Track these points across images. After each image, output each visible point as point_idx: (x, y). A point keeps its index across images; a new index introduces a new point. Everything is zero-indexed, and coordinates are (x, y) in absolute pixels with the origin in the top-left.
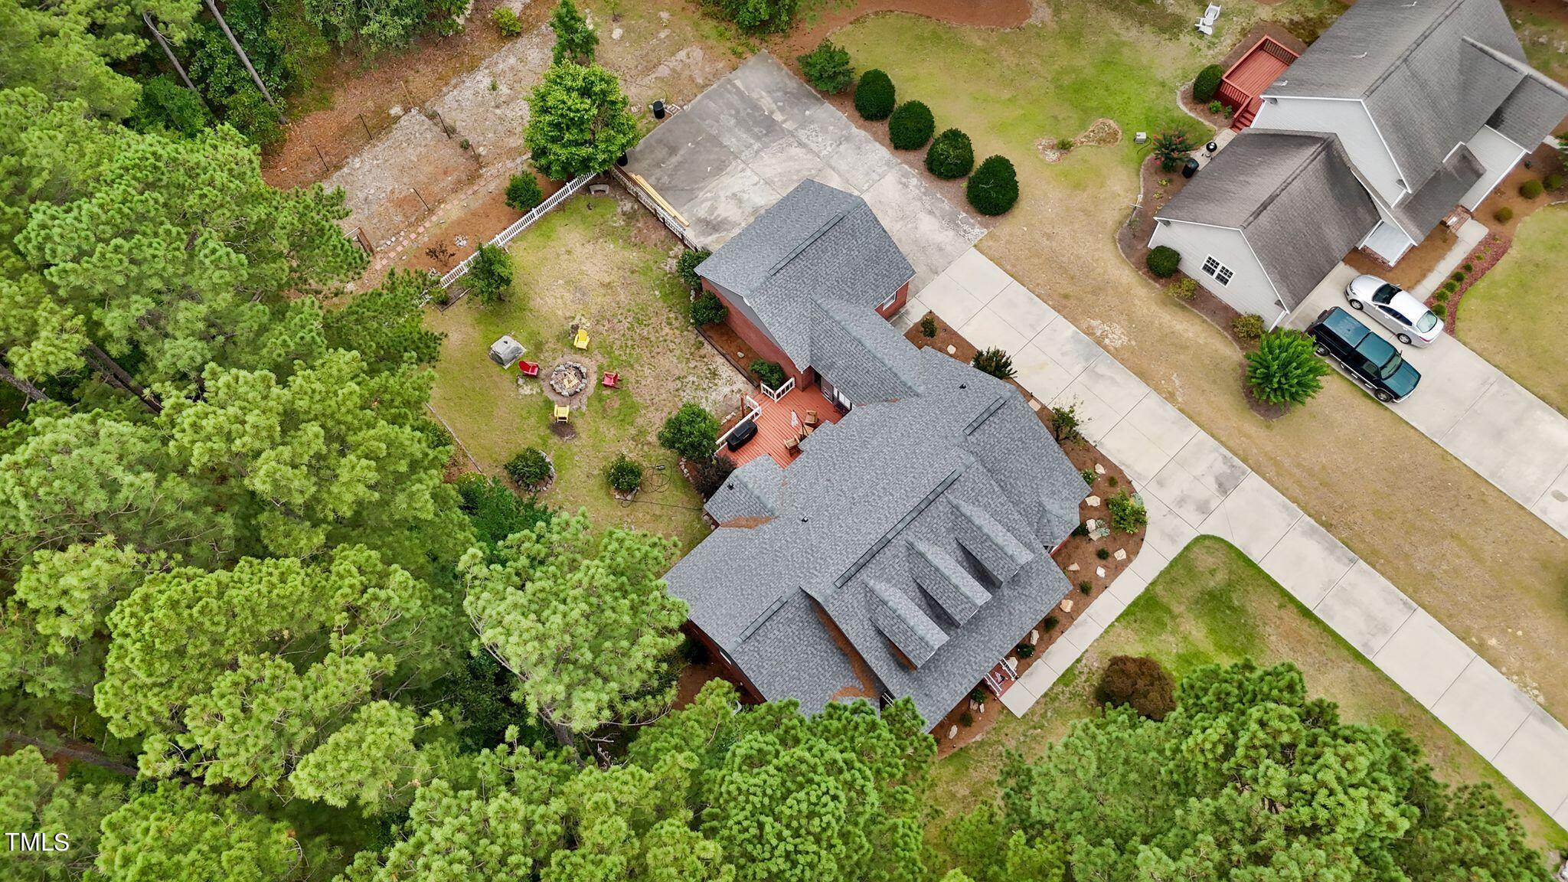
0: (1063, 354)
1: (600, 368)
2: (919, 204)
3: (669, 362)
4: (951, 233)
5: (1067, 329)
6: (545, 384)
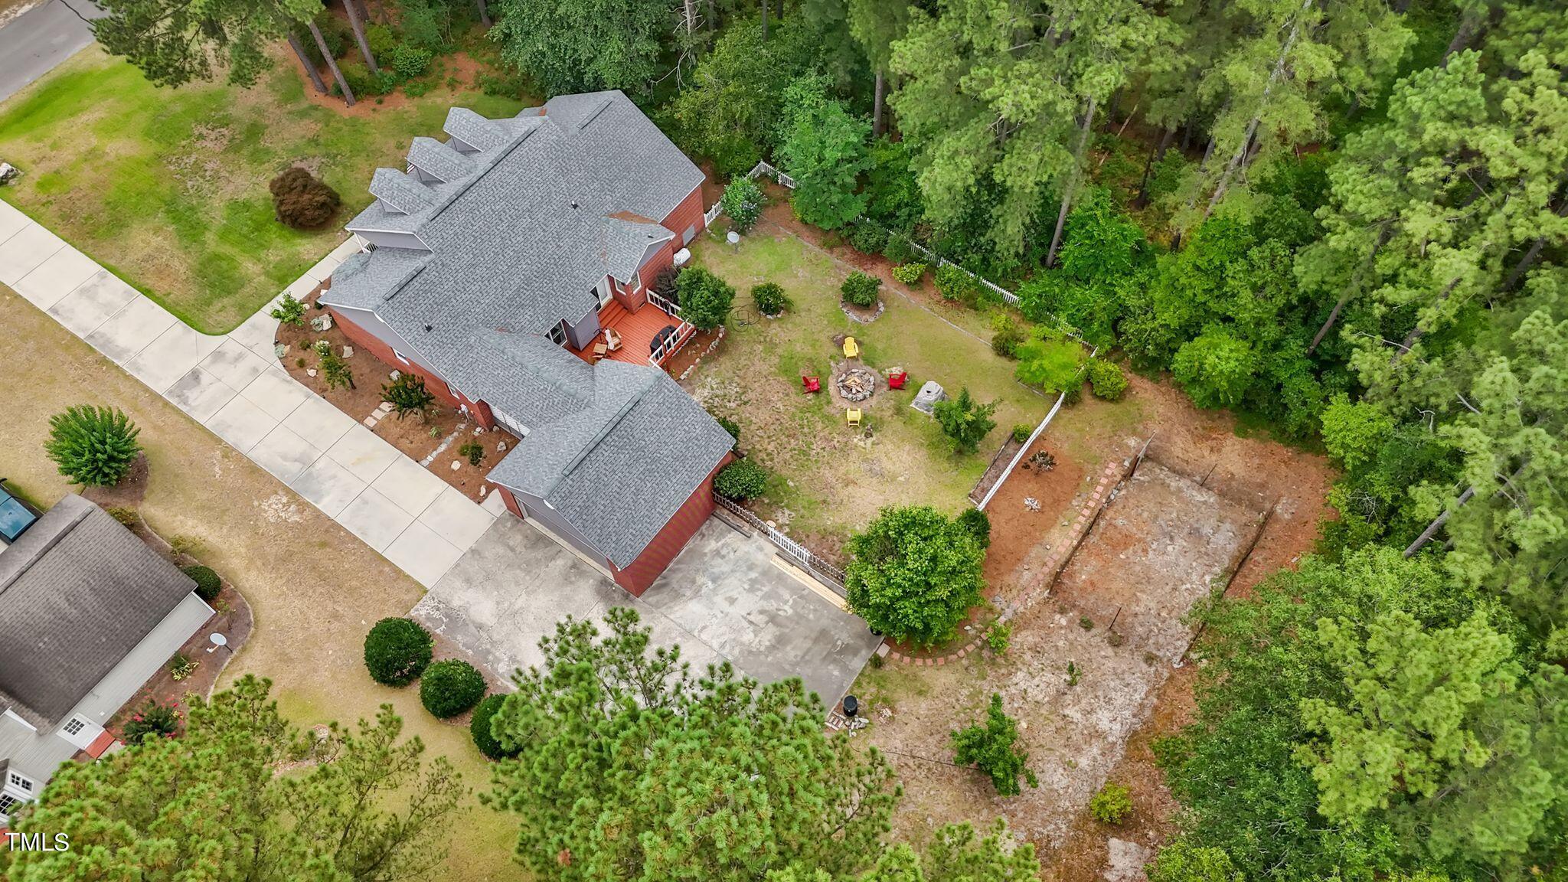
0: (334, 477)
1: (829, 403)
2: (495, 637)
3: (758, 416)
4: (456, 603)
5: (328, 505)
6: (879, 378)
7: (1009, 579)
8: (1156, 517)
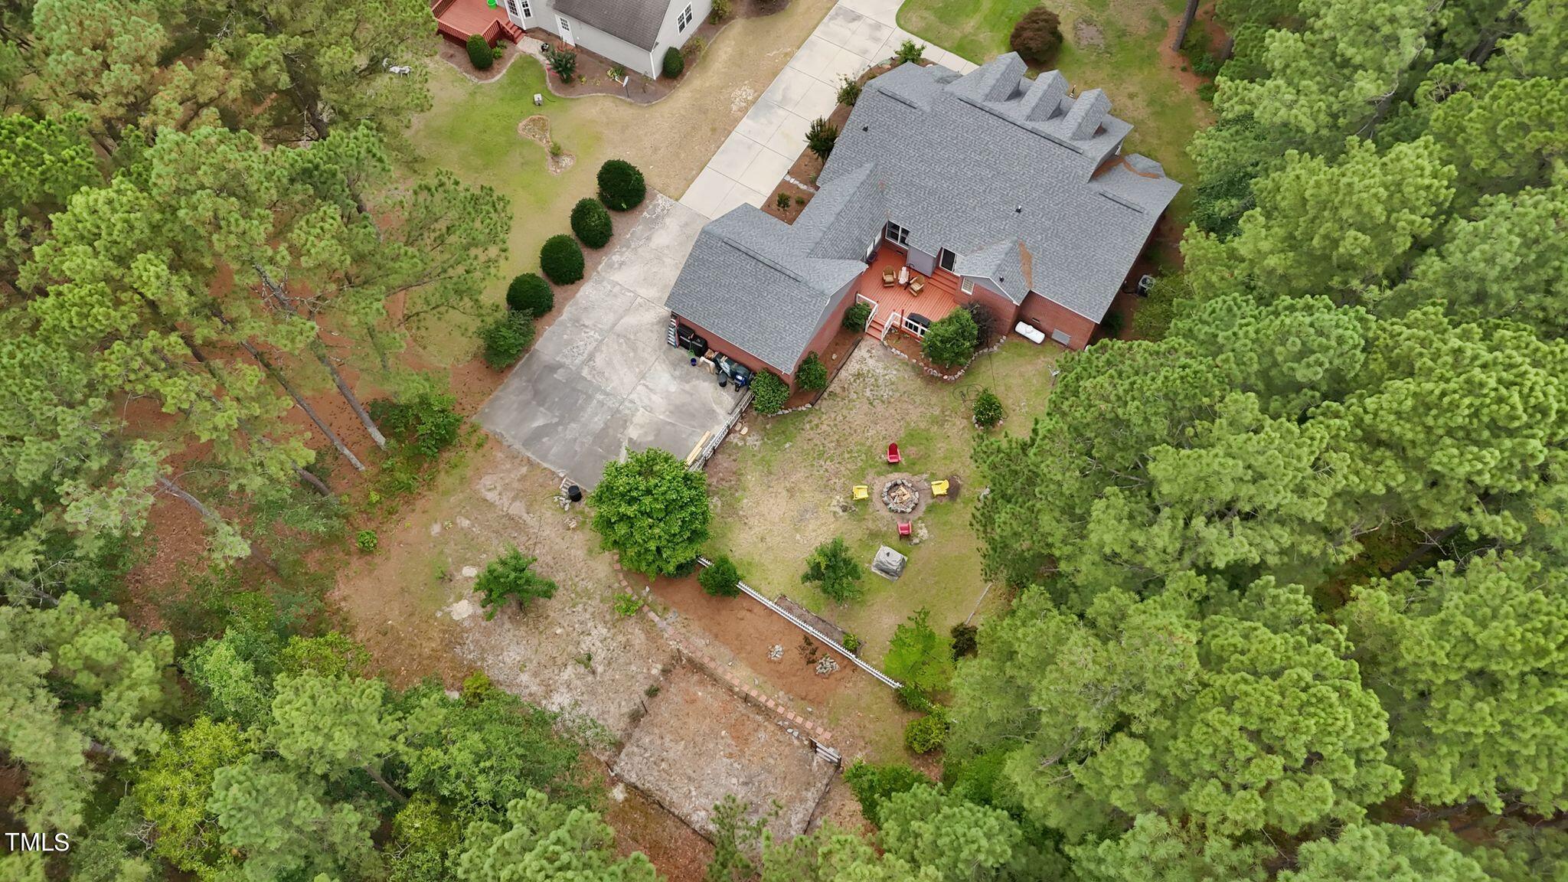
0: (770, 123)
1: (879, 474)
2: (640, 250)
3: (857, 416)
4: (668, 220)
6: (912, 518)
7: (695, 626)
8: (770, 772)
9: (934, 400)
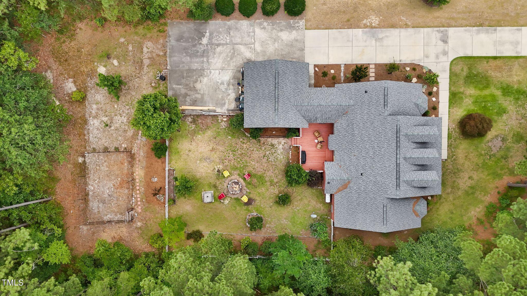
0: (365, 41)
1: (239, 175)
2: (274, 31)
3: (256, 154)
4: (294, 32)
5: (359, 32)
6: (229, 195)
8: (117, 200)
9: (280, 177)
